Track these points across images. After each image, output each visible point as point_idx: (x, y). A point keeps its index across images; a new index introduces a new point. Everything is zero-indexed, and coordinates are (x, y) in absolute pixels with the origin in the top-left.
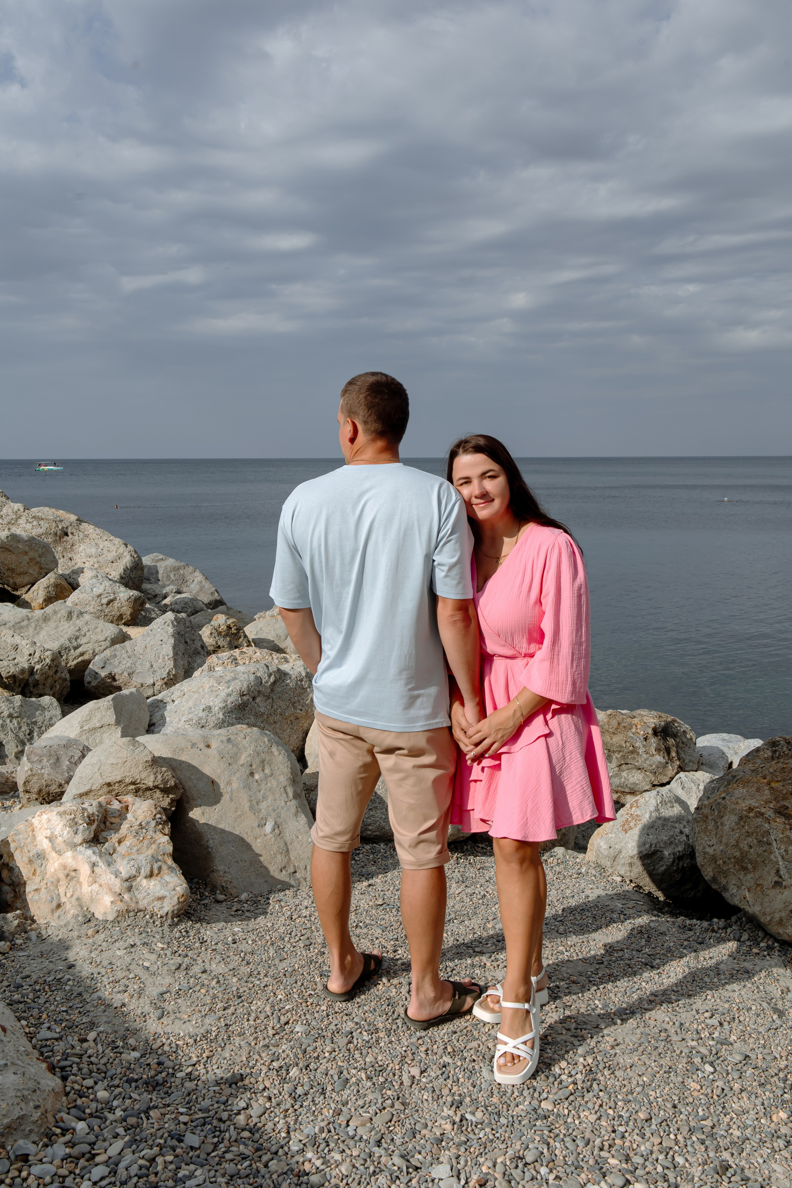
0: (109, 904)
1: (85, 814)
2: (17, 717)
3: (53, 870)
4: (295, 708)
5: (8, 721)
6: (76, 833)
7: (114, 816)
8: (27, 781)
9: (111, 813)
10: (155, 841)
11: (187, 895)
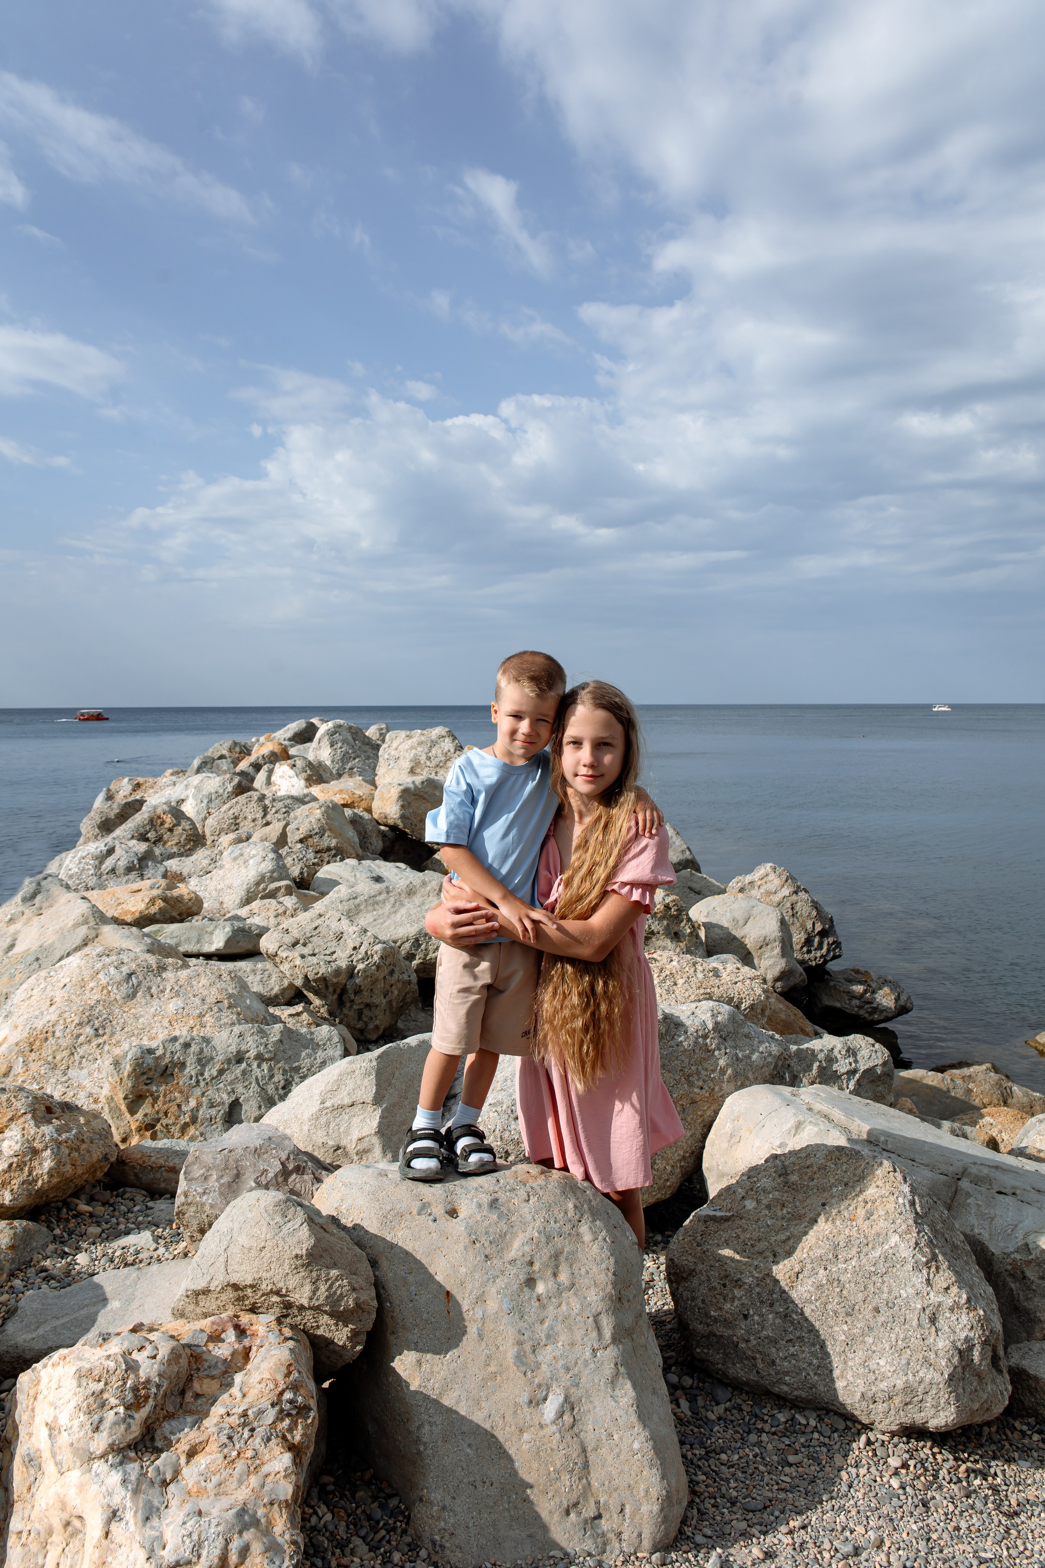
1: (129, 1383)
2: (270, 1060)
3: (44, 1506)
4: (691, 1084)
5: (255, 1065)
6: (98, 1428)
7: (208, 1376)
8: (180, 1212)
9: (206, 1365)
10: (263, 1464)
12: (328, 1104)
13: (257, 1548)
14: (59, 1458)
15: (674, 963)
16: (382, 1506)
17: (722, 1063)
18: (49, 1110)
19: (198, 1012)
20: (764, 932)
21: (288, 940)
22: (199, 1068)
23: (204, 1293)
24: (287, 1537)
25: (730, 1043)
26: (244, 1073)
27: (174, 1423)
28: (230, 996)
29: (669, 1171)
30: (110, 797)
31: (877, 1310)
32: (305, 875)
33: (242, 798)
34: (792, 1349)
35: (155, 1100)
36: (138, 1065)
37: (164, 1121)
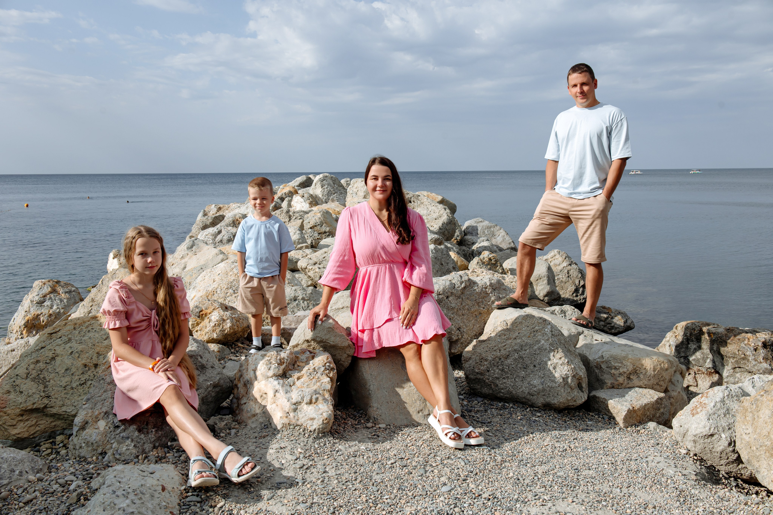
0: (279, 418)
1: (278, 358)
2: (307, 300)
3: (253, 392)
4: (479, 306)
5: (301, 302)
6: (270, 369)
7: (301, 362)
9: (300, 359)
10: (321, 380)
11: (330, 419)
12: (333, 308)
13: (320, 398)
16: (357, 412)
17: (493, 299)
18: (226, 308)
20: (539, 273)
21: (311, 262)
23: (296, 347)
25: (497, 291)
26: (297, 305)
27: (292, 372)
30: (205, 215)
31: (535, 366)
32: (313, 243)
34: (504, 381)
37: (267, 321)
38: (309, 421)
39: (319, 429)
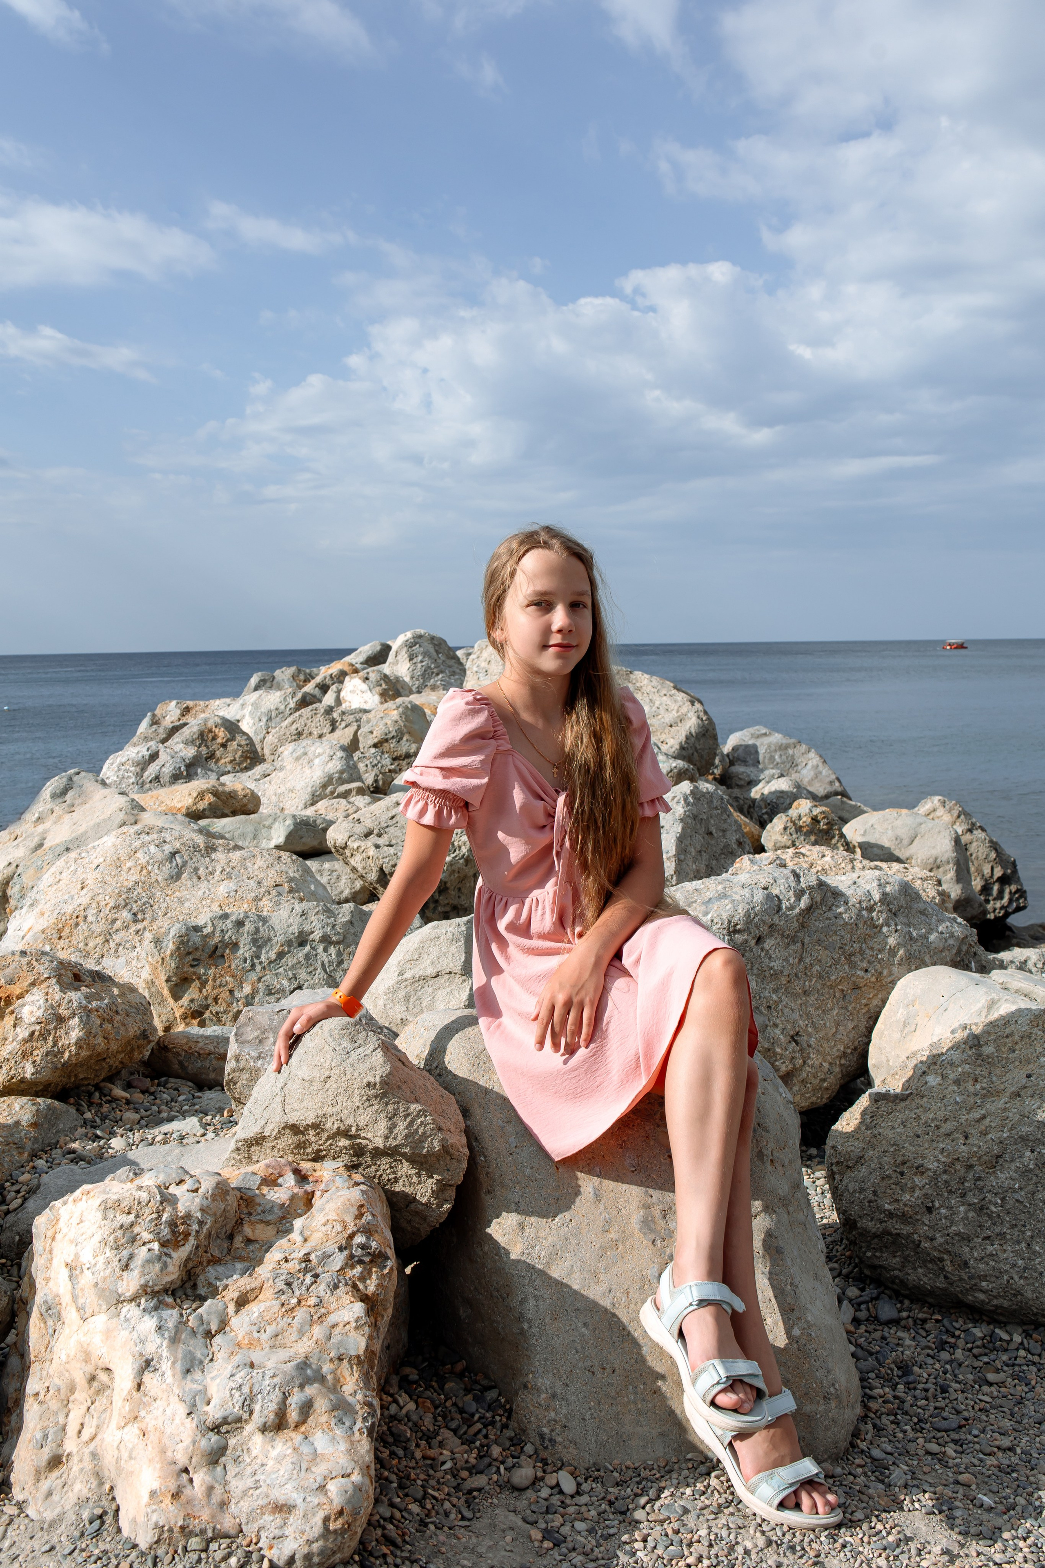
1: (165, 1216)
2: (338, 943)
3: (64, 1358)
4: (853, 965)
5: (321, 948)
6: (127, 1266)
7: (262, 1221)
8: (231, 1081)
9: (259, 1209)
10: (329, 1313)
11: (355, 1513)
12: (408, 975)
13: (321, 1405)
14: (81, 1301)
15: (827, 859)
16: (476, 1399)
18: (77, 977)
19: (253, 895)
20: (934, 853)
21: (360, 829)
22: (254, 949)
23: (257, 1144)
24: (359, 1397)
25: (901, 919)
26: (307, 957)
27: (220, 1269)
28: (291, 880)
29: (826, 1070)
30: (155, 722)
32: (381, 783)
33: (306, 711)
34: (990, 1248)
35: (203, 984)
36: (182, 942)
37: (214, 1009)
38: (268, 1518)
39: (308, 1557)
